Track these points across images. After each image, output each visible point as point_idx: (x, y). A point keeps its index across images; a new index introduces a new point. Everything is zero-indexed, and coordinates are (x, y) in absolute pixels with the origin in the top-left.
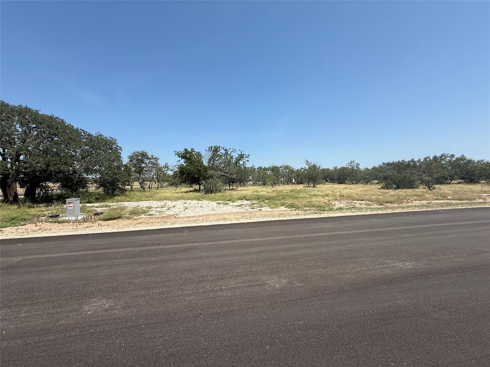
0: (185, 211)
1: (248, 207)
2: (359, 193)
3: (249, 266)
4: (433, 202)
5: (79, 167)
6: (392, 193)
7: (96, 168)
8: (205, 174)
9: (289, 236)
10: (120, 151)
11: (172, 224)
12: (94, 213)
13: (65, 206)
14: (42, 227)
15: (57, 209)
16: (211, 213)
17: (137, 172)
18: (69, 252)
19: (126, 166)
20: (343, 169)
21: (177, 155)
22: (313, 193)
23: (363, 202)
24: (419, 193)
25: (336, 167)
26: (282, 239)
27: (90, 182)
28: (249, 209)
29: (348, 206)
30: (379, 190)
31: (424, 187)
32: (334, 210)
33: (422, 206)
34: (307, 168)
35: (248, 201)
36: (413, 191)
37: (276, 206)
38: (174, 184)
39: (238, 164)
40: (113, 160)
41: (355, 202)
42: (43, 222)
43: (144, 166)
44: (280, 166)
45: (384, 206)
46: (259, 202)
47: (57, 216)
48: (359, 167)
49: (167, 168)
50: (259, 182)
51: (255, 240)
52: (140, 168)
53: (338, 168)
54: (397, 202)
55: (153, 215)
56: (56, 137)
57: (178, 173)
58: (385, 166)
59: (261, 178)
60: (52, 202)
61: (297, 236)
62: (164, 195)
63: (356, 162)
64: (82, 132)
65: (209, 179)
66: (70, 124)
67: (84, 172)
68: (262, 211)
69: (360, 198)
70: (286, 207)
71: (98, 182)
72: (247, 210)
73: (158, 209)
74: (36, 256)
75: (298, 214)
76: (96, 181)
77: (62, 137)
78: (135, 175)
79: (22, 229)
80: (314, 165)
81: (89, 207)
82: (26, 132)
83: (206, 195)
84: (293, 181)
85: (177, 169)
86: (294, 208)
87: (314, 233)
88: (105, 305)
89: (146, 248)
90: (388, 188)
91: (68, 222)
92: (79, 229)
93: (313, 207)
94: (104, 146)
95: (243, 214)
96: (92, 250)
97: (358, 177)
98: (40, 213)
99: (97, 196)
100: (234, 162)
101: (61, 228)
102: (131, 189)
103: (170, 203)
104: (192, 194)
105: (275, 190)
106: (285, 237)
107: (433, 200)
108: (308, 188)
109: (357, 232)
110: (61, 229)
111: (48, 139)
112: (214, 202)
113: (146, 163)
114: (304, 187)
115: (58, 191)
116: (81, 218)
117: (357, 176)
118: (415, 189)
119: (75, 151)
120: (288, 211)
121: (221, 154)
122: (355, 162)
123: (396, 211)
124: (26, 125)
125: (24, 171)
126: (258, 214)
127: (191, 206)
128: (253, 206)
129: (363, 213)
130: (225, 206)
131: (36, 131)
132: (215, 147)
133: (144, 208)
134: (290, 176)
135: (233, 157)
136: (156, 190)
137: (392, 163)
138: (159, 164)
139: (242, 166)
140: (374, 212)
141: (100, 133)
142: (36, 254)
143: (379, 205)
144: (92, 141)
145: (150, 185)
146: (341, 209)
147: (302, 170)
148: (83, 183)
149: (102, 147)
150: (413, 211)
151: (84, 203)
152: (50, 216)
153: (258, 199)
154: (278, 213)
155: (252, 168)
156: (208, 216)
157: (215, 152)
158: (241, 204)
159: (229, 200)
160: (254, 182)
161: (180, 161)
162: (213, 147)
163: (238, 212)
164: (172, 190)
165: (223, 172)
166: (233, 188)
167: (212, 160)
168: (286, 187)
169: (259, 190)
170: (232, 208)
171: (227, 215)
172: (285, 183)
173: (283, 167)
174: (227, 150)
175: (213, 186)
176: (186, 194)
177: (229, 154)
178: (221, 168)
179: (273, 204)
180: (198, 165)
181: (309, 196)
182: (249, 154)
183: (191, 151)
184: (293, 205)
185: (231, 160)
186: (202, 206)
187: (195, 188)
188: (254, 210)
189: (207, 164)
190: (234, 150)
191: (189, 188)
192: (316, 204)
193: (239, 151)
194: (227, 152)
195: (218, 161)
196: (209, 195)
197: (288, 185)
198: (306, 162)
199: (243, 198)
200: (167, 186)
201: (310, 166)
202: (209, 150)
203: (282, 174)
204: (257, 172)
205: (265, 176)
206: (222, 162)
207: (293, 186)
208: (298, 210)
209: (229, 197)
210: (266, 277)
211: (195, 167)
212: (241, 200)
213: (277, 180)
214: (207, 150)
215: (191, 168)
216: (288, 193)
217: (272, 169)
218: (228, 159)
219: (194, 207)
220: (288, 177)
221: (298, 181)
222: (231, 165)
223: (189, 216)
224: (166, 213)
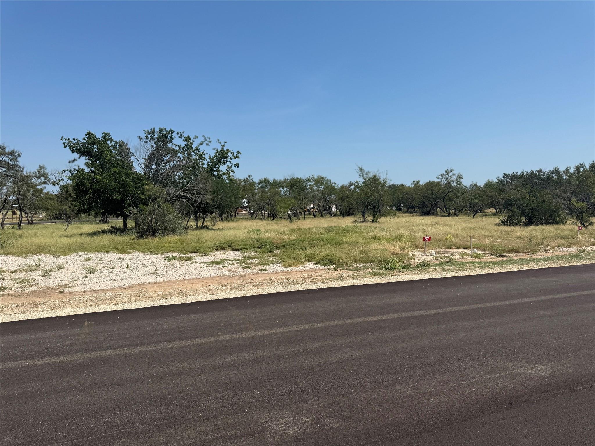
0: (86, 277)
1: (236, 266)
2: (460, 232)
3: (232, 393)
4: (589, 248)
6: (519, 234)
8: (137, 193)
9: (320, 323)
11: (53, 309)
16: (151, 281)
20: (430, 185)
21: (68, 148)
22: (371, 234)
23: (468, 251)
24: (566, 233)
25: (418, 182)
26: (305, 331)
28: (239, 270)
29: (439, 259)
30: (496, 228)
31: (573, 222)
32: (412, 268)
33: (570, 256)
34: (361, 183)
35: (238, 253)
36: (556, 229)
37: (298, 261)
38: (61, 215)
39: (216, 171)
41: (453, 251)
44: (307, 177)
45: (505, 259)
46: (260, 253)
48: (461, 183)
49: (42, 178)
50: (263, 212)
51: (248, 334)
53: (421, 183)
54: (527, 249)
55: (6, 288)
57: (70, 189)
58: (508, 180)
59: (267, 203)
61: (336, 323)
62: (37, 241)
63: (456, 172)
65: (147, 204)
68: (267, 272)
69: (462, 243)
70: (317, 263)
72: (233, 272)
73: (19, 275)
75: (340, 277)
80: (375, 176)
83: (141, 241)
84: (334, 209)
85: (70, 181)
86: (334, 266)
87: (370, 316)
90: (512, 224)
93: (371, 262)
95: (225, 281)
97: (460, 202)
100: (205, 166)
103: (49, 261)
104: (106, 239)
105: (296, 227)
106: (311, 326)
107: (588, 246)
108: (364, 224)
109: (452, 309)
112: (160, 256)
114: (354, 222)
117: (458, 201)
118: (559, 226)
120: (320, 270)
121: (177, 148)
122: (454, 172)
123: (525, 267)
126: (257, 279)
127: (103, 265)
128: (248, 262)
129: (467, 273)
130: (186, 263)
132: (161, 130)
134: (326, 200)
135: (203, 156)
136: (14, 230)
137: (520, 175)
138: (20, 167)
139: (224, 176)
140: (487, 271)
143: (496, 257)
146: (424, 265)
147: (351, 187)
150: (554, 266)
153: (259, 248)
154: (300, 275)
155: (247, 182)
156: (143, 286)
157: (162, 144)
158: (221, 260)
159: (195, 250)
160: (252, 211)
161: (76, 162)
162: (156, 132)
163: (214, 275)
164: (56, 231)
165: (181, 189)
166: (205, 224)
167: (155, 161)
168: (318, 221)
169: (262, 229)
170: (202, 267)
171: (189, 284)
172: (317, 213)
173: (312, 180)
174: (190, 139)
175: (156, 220)
176: (92, 239)
177: (194, 149)
178: (176, 180)
179: (290, 258)
180: (121, 172)
181: (364, 241)
182: (239, 151)
183: (103, 139)
184: (331, 259)
185: (201, 164)
186: (130, 266)
187: (113, 225)
188: (249, 272)
189: (142, 170)
190: (207, 140)
191: (98, 224)
192: (377, 257)
193: (218, 142)
194: (189, 143)
195: (168, 164)
196: (147, 240)
197: (323, 217)
198: (358, 169)
199: (226, 246)
200: (45, 220)
201: (367, 180)
202: (146, 137)
203: (311, 196)
204: (257, 189)
205: (276, 198)
206: (179, 167)
207: (332, 220)
208: (341, 268)
209: (194, 245)
210: (268, 414)
211: (114, 176)
212: (223, 250)
213: (301, 208)
214: (142, 138)
215: (103, 179)
216: (321, 234)
217: (291, 185)
218: (191, 159)
219: (111, 269)
220: (324, 201)
221: (343, 210)
222: (199, 174)
223: (98, 288)
224: (39, 284)
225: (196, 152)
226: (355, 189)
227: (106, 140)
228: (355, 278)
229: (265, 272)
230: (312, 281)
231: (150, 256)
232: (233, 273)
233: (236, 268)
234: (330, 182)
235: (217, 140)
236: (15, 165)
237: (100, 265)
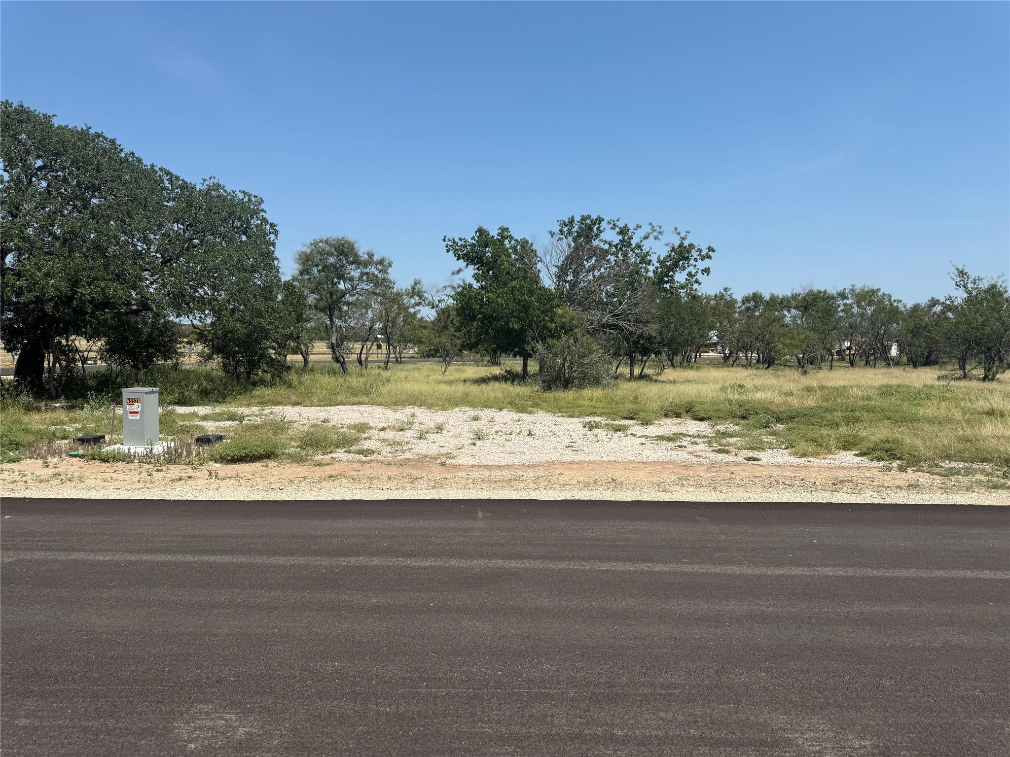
0: (474, 444)
1: (702, 446)
3: (716, 666)
5: (156, 289)
7: (202, 293)
8: (544, 320)
9: (878, 568)
10: (272, 236)
11: (434, 488)
12: (197, 435)
13: (119, 411)
14: (60, 470)
15: (98, 420)
16: (566, 459)
17: (322, 310)
18: (131, 552)
19: (288, 286)
21: (451, 252)
22: (982, 404)
26: (848, 580)
27: (184, 337)
28: (707, 454)
34: (960, 301)
35: (704, 424)
37: (821, 447)
38: (437, 351)
39: (668, 282)
40: (252, 266)
42: (64, 455)
43: (344, 288)
44: (840, 289)
47: (98, 440)
49: (417, 298)
50: (749, 354)
51: (738, 570)
52: (331, 294)
55: (373, 452)
56: (95, 197)
57: (453, 313)
59: (756, 339)
60: (84, 397)
61: (912, 573)
62: (409, 387)
64: (165, 178)
65: (559, 338)
66: (132, 153)
67: (169, 306)
68: (760, 463)
70: (862, 454)
71: (206, 340)
72: (697, 456)
73: (389, 435)
74: (48, 553)
75: (914, 486)
76: (200, 336)
77: (111, 194)
78: (315, 320)
79: (11, 473)
80: (994, 286)
81: (183, 416)
82: (21, 182)
83: (548, 395)
84: (894, 351)
85: (451, 301)
86: (898, 462)
87: (991, 569)
88: (235, 729)
89: (352, 561)
91: (126, 458)
92: (156, 484)
93: (984, 460)
94: (225, 221)
95: (684, 471)
96: (196, 552)
98: (56, 428)
99: (205, 384)
100: (651, 274)
101: (108, 475)
102: (305, 365)
103: (426, 417)
104: (498, 389)
105: (815, 384)
106: (860, 572)
108: (962, 383)
110: (109, 480)
111: (74, 202)
112: (575, 420)
113: (351, 279)
114: (939, 378)
115: (99, 362)
116: (161, 449)
119: (145, 240)
120: (869, 469)
121: (606, 247)
124: (21, 160)
125: (15, 300)
126: (743, 474)
127: (495, 428)
128: (724, 441)
130: (616, 435)
131: (45, 178)
132: (584, 219)
133: (345, 430)
134: (878, 333)
135: (649, 258)
136: (381, 371)
138: (391, 282)
139: (682, 291)
141: (216, 181)
142: (47, 549)
144: (191, 206)
145: (361, 353)
147: (934, 310)
148: (167, 339)
149: (221, 225)
151: (170, 404)
152: (79, 440)
153: (744, 418)
154: (827, 474)
155: (721, 300)
156: (554, 466)
157: (584, 241)
158: (675, 434)
159: (631, 415)
160: (726, 352)
161: (461, 273)
162: (576, 222)
163: (665, 460)
164: (432, 374)
165: (610, 313)
166: (646, 371)
167: (572, 269)
168: (860, 374)
169: (748, 384)
170: (642, 444)
171: (624, 470)
172: (858, 358)
173: (849, 296)
174: (628, 230)
175: (571, 363)
176: (480, 388)
177: (633, 246)
178: (603, 299)
179: (806, 441)
180: (522, 287)
181: (967, 417)
182: (712, 246)
183: (499, 238)
184: (893, 450)
185: (643, 270)
186: (533, 433)
187: (508, 369)
188: (727, 459)
189: (554, 284)
190: (655, 230)
191: (486, 366)
192: (998, 451)
193: (675, 232)
194: (626, 238)
195: (592, 273)
196: (556, 394)
197: (871, 367)
198: (953, 273)
199: (682, 410)
200: (417, 358)
201: (974, 293)
202: (561, 231)
203: (847, 325)
204: (739, 313)
205: (776, 328)
206: (609, 276)
207: (892, 373)
208: (914, 469)
209: (629, 406)
210: (785, 717)
211: (512, 294)
212: (676, 417)
213: (824, 348)
214: (554, 233)
215: (497, 298)
216: (869, 399)
217: (805, 304)
218: (629, 263)
219: (506, 435)
220: (872, 334)
221: (915, 353)
222: (639, 289)
223: (490, 462)
224: (414, 450)
225: (636, 251)
226: (943, 312)
227: (504, 238)
228: (948, 490)
229: (756, 462)
230: (855, 489)
231: (562, 419)
232: (697, 459)
233: (702, 451)
234: (890, 299)
235: (674, 230)
236: (384, 279)
237: (492, 428)
